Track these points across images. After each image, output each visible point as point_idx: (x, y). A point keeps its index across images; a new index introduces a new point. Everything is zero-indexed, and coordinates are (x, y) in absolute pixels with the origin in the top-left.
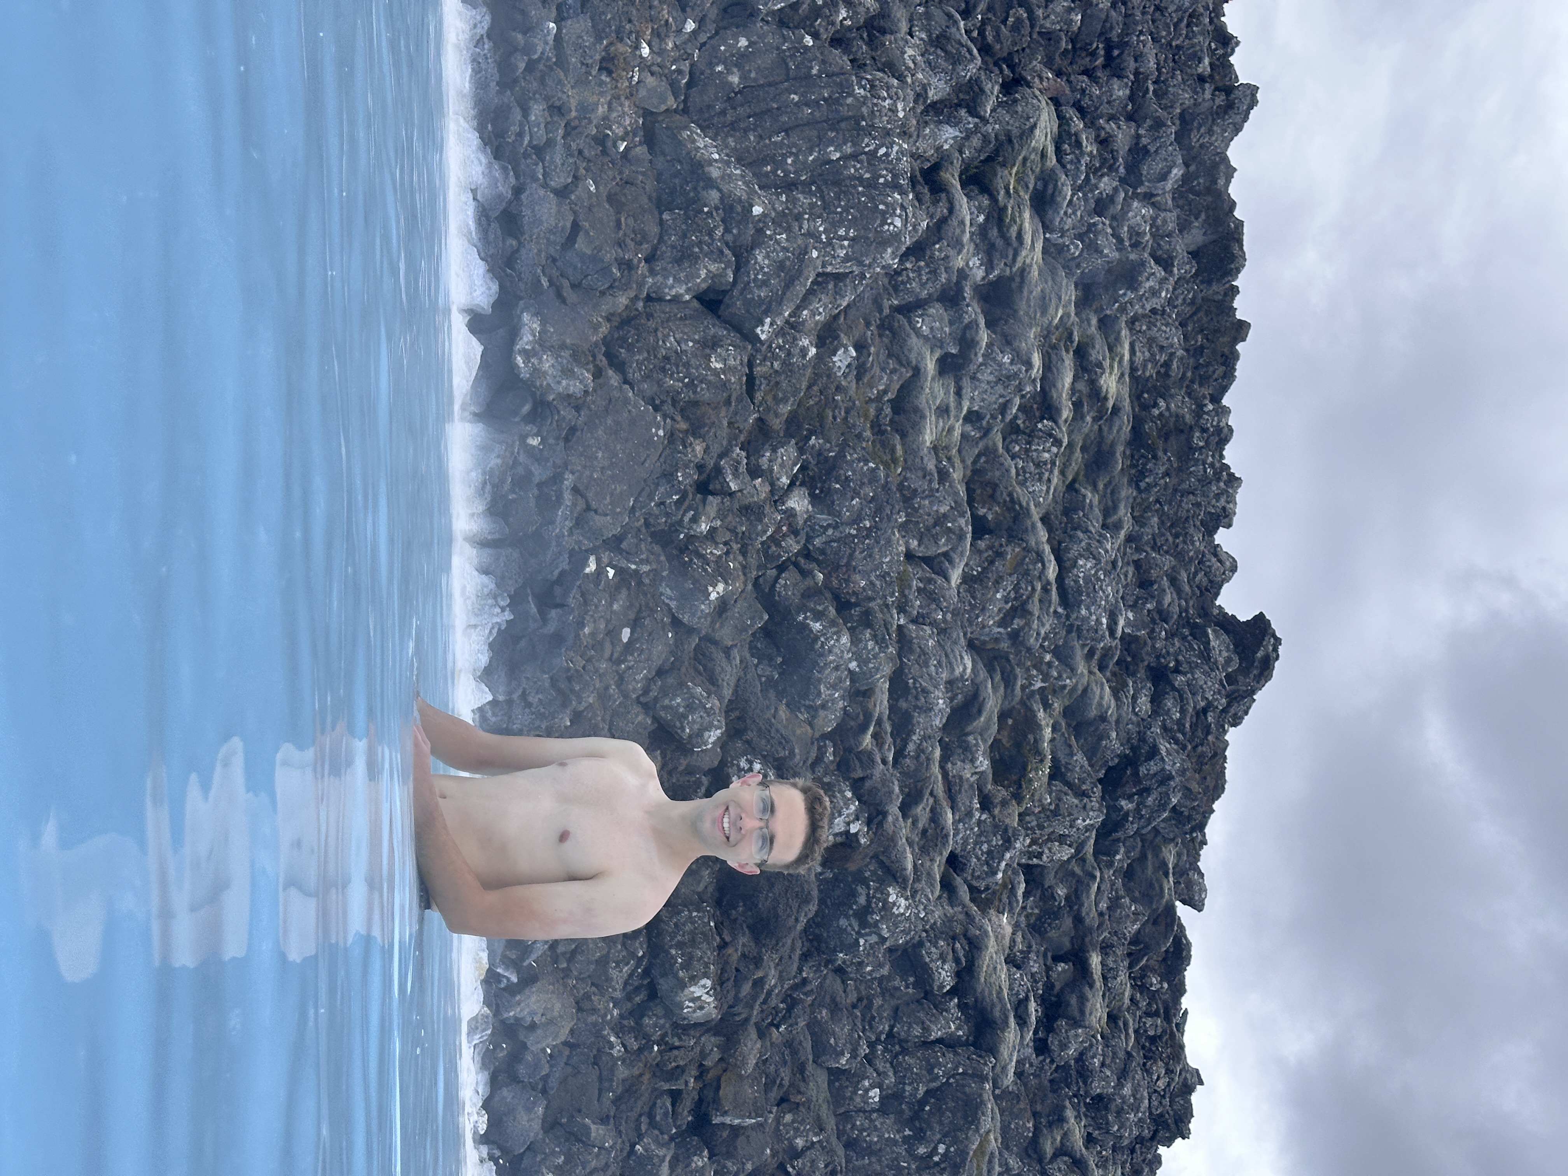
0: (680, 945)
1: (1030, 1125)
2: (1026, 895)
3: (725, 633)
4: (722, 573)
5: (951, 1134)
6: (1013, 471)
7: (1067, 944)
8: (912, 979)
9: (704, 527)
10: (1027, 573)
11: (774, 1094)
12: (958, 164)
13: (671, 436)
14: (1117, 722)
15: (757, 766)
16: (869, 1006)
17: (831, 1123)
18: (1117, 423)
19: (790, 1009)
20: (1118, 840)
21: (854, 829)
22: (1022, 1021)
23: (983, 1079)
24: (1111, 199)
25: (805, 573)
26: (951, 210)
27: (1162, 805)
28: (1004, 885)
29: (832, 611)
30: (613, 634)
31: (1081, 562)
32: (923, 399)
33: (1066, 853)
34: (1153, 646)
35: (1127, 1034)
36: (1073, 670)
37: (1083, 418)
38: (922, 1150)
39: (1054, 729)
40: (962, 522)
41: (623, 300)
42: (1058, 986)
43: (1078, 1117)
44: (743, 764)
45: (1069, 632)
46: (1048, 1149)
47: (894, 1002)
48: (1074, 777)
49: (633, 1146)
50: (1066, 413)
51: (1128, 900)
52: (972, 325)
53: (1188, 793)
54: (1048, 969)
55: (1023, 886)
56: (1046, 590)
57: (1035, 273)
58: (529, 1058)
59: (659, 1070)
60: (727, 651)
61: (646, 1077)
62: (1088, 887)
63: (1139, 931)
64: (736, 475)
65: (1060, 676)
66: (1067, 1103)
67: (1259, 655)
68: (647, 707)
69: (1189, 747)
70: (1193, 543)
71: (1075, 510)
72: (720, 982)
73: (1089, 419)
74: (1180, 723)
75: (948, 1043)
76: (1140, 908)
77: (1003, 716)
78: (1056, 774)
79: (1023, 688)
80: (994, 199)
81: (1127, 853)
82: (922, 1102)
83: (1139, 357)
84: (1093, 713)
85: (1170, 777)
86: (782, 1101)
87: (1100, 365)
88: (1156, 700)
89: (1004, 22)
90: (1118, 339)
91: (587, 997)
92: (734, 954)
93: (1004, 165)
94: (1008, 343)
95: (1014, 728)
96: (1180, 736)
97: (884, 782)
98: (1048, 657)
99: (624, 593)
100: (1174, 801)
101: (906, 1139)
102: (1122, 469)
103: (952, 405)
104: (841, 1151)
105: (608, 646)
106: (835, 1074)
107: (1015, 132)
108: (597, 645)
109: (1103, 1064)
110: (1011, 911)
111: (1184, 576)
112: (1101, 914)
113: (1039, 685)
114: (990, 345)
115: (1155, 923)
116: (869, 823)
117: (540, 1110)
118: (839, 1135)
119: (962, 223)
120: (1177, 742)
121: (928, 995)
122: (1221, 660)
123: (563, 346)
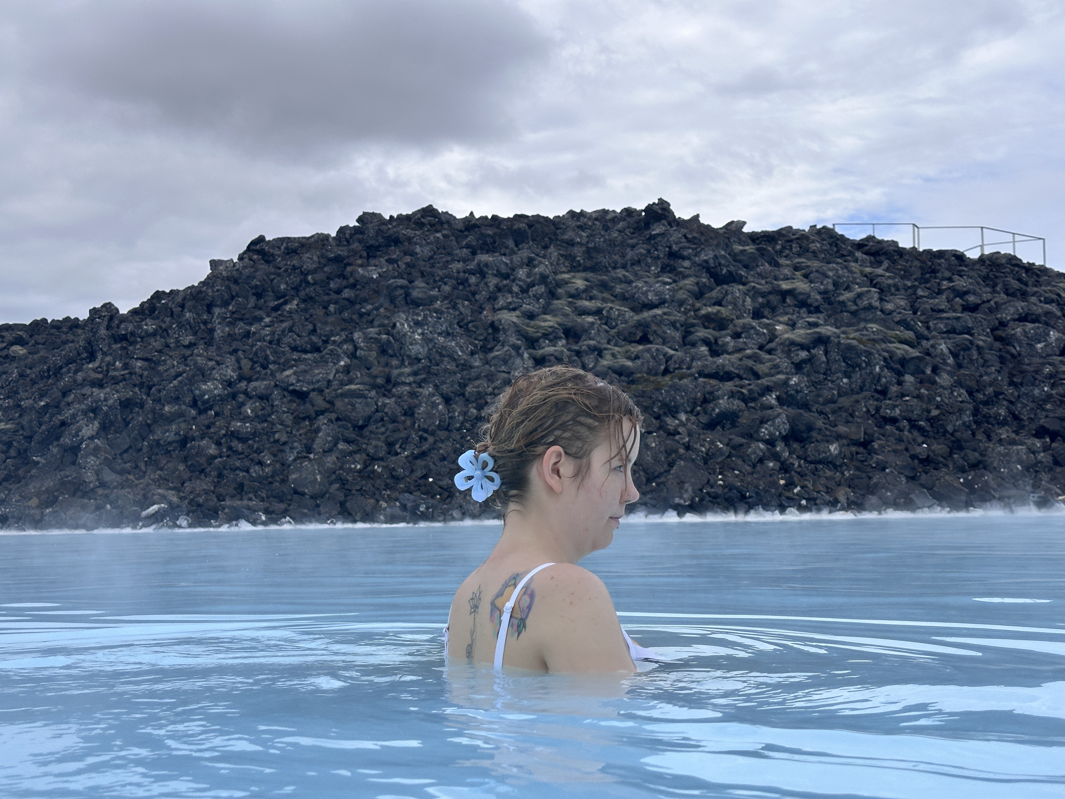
0: (819, 455)
1: (845, 314)
2: (768, 318)
3: (726, 440)
4: (712, 442)
5: (859, 355)
6: (623, 325)
7: (779, 297)
8: (804, 365)
9: (703, 449)
10: (660, 321)
11: (850, 419)
12: (532, 351)
13: (682, 459)
14: (696, 276)
15: (763, 430)
16: (816, 382)
17: (856, 397)
18: (591, 279)
19: (823, 413)
20: (736, 273)
21: (774, 397)
22: (816, 325)
23: (839, 343)
24: (520, 287)
25: (698, 414)
26: (552, 355)
27: (724, 257)
28: (767, 328)
29: (711, 405)
30: (737, 476)
31: (650, 298)
32: (616, 365)
33: (748, 300)
34: (663, 258)
35: (802, 262)
36: (686, 299)
37: (595, 295)
38: (864, 365)
39: (706, 306)
40: (653, 350)
41: (641, 473)
42: (796, 302)
43: (842, 294)
44: (762, 434)
45: (672, 301)
46: (854, 308)
47: (813, 372)
48: (721, 296)
49: (873, 467)
50: (599, 304)
51: (758, 270)
52: (589, 346)
53: (718, 245)
54: (789, 306)
55: (765, 320)
56: (665, 314)
57: (558, 319)
58: (856, 500)
59: (851, 459)
60: (730, 440)
61: (854, 463)
62: (758, 289)
63: (768, 263)
64: (684, 439)
65: (689, 305)
66: (837, 299)
67: (660, 211)
68: (754, 466)
69: (703, 246)
70: (616, 237)
71: (624, 295)
72: (828, 441)
73: (595, 292)
74: (693, 249)
75: (826, 353)
76: (760, 264)
77: (706, 328)
78: (719, 303)
79: (694, 319)
80: (540, 337)
81: (740, 269)
82: (847, 364)
83: (564, 269)
84: (696, 288)
85: (715, 256)
86: (851, 415)
87: (577, 289)
88: (683, 258)
89: (474, 332)
90: (563, 280)
91: (836, 482)
92: (819, 437)
93: (527, 333)
94: (586, 330)
95: (708, 322)
96: (698, 250)
97: (757, 385)
98: (683, 309)
99: (725, 473)
100: (723, 253)
101: (860, 370)
102: (606, 275)
103: (610, 352)
104: (865, 393)
105: (742, 478)
106: (839, 395)
107: (515, 328)
108: (742, 481)
109: (822, 283)
110: (775, 325)
111: (630, 241)
112: (766, 283)
113: (692, 313)
114: (590, 339)
115: (763, 255)
116: (771, 391)
117: (870, 496)
118: (858, 393)
119: (555, 351)
120: (701, 251)
121: (809, 360)
122: (664, 228)
123: (680, 492)
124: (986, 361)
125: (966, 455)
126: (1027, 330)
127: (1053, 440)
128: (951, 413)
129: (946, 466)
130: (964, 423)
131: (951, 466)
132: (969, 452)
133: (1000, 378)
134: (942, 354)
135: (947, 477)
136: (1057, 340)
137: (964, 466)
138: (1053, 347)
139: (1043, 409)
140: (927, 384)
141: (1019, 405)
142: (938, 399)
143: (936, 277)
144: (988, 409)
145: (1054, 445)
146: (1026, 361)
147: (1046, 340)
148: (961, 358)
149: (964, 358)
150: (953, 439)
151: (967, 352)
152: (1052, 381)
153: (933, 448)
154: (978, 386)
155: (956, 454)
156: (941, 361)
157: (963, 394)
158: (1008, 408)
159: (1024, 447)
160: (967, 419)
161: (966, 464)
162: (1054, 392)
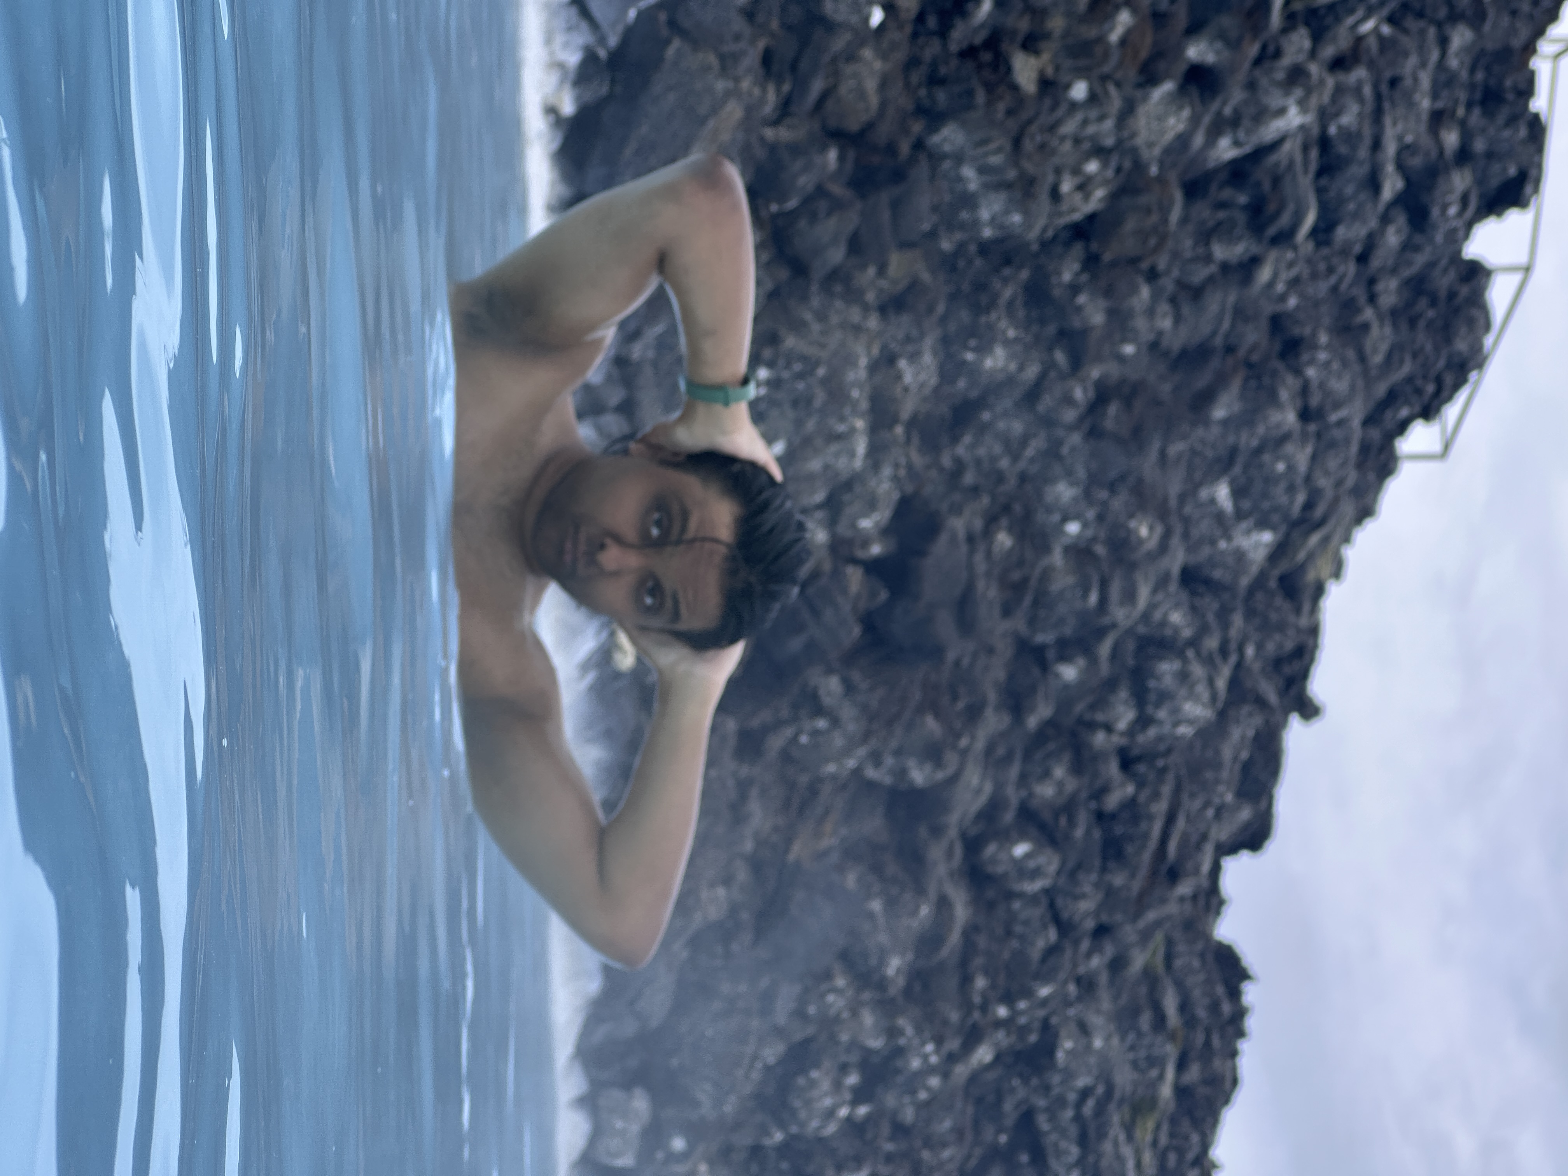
124: (1196, 293)
125: (837, 206)
126: (1289, 448)
127: (873, 567)
128: (1017, 142)
129: (785, 109)
130: (969, 201)
131: (783, 134)
132: (852, 219)
133: (1129, 349)
134: (1262, 115)
135: (734, 111)
136: (1240, 556)
137: (782, 198)
138: (1213, 542)
139: (991, 521)
140: (1148, 40)
141: (1017, 427)
142: (1079, 90)
143: (1469, 105)
144: (1010, 304)
145: (854, 577)
146: (1176, 448)
147: (1240, 515)
148: (1227, 193)
149: (1222, 205)
150: (905, 148)
151: (1241, 218)
152: (1100, 550)
153: (867, 53)
154: (1114, 264)
155: (841, 158)
156: (1228, 111)
157: (1087, 197)
158: (1010, 381)
159: (858, 463)
160: (985, 214)
161: (792, 204)
162: (1057, 558)
